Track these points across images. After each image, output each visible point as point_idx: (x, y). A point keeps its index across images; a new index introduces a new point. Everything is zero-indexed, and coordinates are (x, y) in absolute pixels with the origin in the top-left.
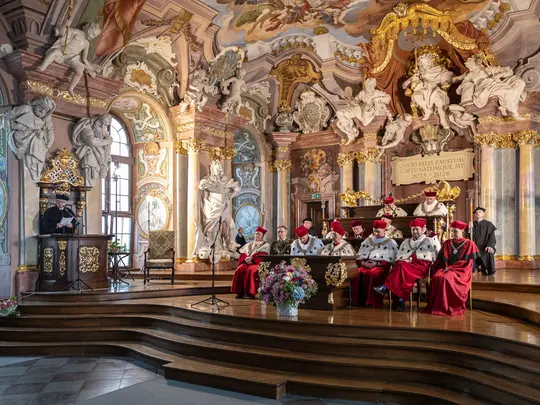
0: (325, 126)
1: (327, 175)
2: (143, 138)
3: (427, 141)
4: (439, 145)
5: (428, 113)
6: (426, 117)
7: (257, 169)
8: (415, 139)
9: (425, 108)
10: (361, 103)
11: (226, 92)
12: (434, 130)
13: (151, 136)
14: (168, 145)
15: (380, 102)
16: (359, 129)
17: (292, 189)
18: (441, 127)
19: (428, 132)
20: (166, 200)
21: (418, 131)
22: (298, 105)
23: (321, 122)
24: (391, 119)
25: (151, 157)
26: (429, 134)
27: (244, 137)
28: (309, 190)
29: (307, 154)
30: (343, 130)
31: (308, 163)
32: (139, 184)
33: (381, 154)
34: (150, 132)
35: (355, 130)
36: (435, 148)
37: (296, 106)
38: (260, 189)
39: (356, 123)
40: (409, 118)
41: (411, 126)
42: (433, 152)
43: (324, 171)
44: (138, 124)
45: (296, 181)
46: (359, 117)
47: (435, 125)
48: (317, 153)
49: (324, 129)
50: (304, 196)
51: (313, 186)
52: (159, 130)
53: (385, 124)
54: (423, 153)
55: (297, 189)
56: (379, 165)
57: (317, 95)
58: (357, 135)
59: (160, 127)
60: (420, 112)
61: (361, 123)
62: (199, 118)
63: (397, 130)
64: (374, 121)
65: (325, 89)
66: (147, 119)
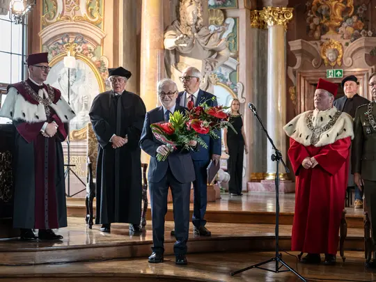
1: (356, 37)
7: (230, 21)
17: (290, 59)
28: (322, 63)
31: (320, 15)
38: (236, 57)
43: (350, 30)
45: (296, 45)
50: (311, 73)
51: (329, 55)
55: (299, 59)
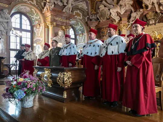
0: (108, 18)
2: (35, 23)
3: (150, 20)
4: (156, 21)
5: (150, 7)
6: (149, 8)
8: (145, 20)
9: (149, 5)
10: (121, 5)
11: (65, 4)
12: (153, 14)
13: (37, 22)
14: (43, 25)
15: (128, 4)
16: (120, 16)
18: (156, 12)
19: (150, 15)
20: (42, 45)
21: (146, 15)
22: (98, 11)
23: (107, 17)
24: (133, 11)
25: (38, 30)
26: (151, 16)
27: (78, 24)
29: (102, 30)
30: (113, 18)
32: (34, 40)
33: (129, 26)
34: (37, 20)
35: (118, 17)
36: (153, 22)
37: (98, 12)
39: (118, 14)
40: (141, 10)
41: (142, 14)
42: (152, 24)
44: (33, 18)
46: (119, 11)
47: (153, 12)
48: (106, 29)
49: (108, 19)
52: (39, 19)
53: (131, 13)
54: (148, 25)
56: (129, 31)
57: (105, 6)
58: (119, 19)
59: (40, 18)
60: (147, 7)
61: (120, 13)
62: (52, 14)
63: (136, 15)
64: (125, 12)
65: (107, 3)
66: (35, 15)
